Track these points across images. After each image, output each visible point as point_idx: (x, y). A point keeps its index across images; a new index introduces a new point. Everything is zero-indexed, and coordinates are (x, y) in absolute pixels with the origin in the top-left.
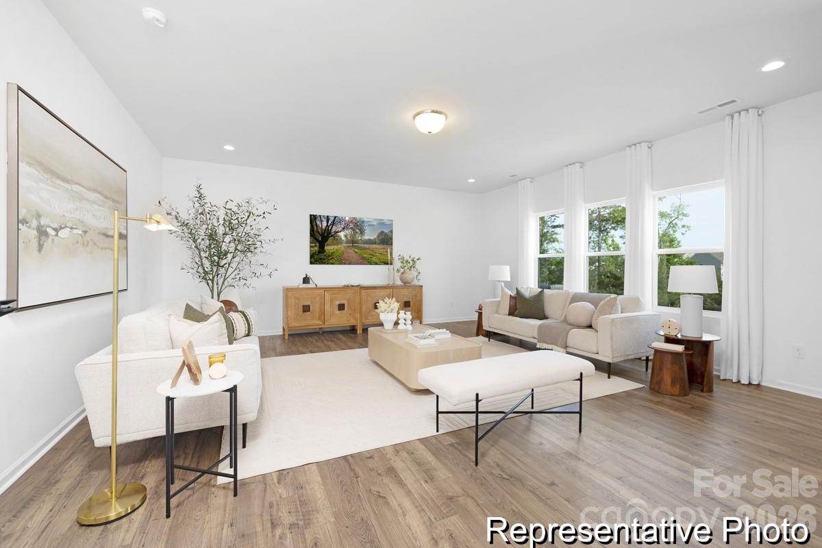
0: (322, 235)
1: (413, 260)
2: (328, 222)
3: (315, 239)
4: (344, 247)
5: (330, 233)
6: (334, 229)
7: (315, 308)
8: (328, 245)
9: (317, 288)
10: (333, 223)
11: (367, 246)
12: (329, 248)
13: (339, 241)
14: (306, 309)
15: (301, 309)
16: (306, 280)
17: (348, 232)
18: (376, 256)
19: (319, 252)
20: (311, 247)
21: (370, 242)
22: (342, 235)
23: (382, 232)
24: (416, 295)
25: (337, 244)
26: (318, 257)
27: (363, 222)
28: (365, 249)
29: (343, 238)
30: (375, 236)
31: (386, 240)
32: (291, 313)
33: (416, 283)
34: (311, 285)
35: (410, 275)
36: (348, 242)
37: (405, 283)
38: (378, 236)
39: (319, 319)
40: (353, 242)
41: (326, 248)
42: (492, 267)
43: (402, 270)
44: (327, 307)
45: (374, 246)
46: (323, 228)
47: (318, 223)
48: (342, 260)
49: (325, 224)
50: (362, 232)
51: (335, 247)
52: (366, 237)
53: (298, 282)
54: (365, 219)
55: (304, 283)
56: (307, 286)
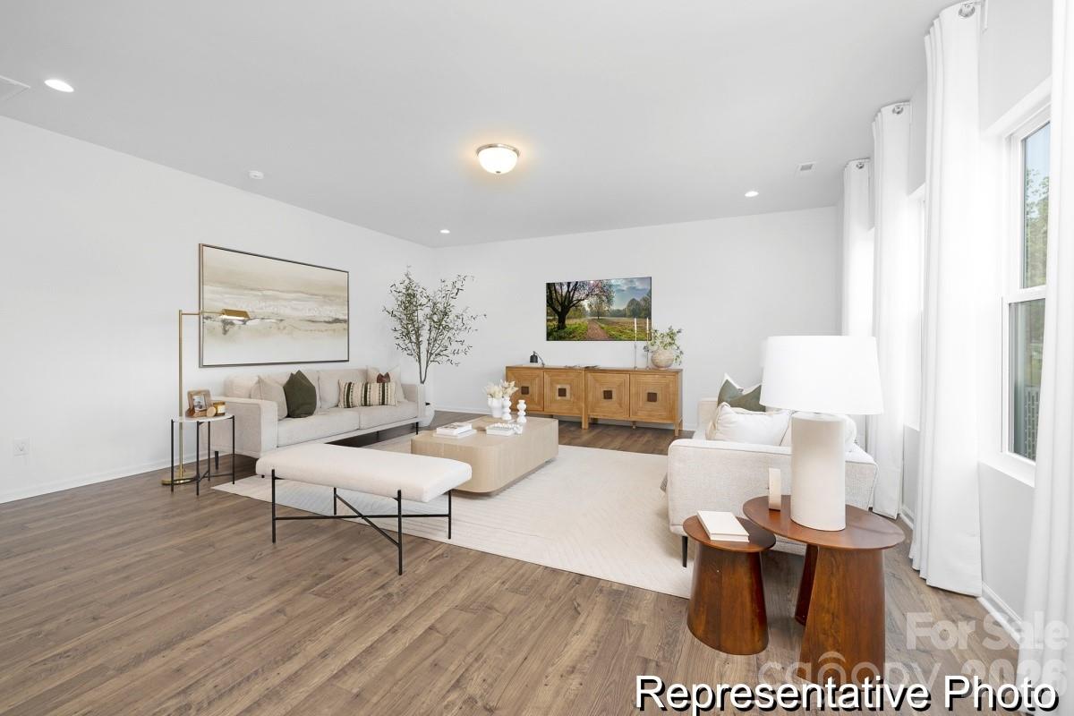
0: (562, 304)
1: (673, 333)
2: (568, 289)
3: (554, 309)
4: (589, 321)
5: (571, 302)
6: (576, 296)
7: (535, 390)
8: (569, 318)
10: (575, 288)
11: (615, 319)
12: (570, 322)
13: (582, 314)
15: (520, 391)
16: (534, 359)
17: (593, 300)
18: (625, 333)
19: (559, 328)
20: (548, 320)
21: (619, 314)
22: (585, 303)
23: (634, 299)
24: (670, 385)
25: (580, 317)
26: (557, 332)
27: (610, 286)
28: (613, 323)
29: (587, 309)
30: (625, 306)
31: (641, 310)
33: (675, 366)
34: (538, 365)
35: (667, 356)
36: (592, 314)
37: (657, 366)
38: (628, 306)
39: (539, 403)
40: (598, 314)
41: (567, 322)
44: (547, 390)
45: (622, 319)
46: (564, 294)
47: (557, 293)
48: (584, 337)
49: (565, 292)
50: (609, 301)
51: (578, 321)
52: (614, 307)
53: (527, 363)
54: (613, 282)
55: (531, 361)
56: (534, 365)
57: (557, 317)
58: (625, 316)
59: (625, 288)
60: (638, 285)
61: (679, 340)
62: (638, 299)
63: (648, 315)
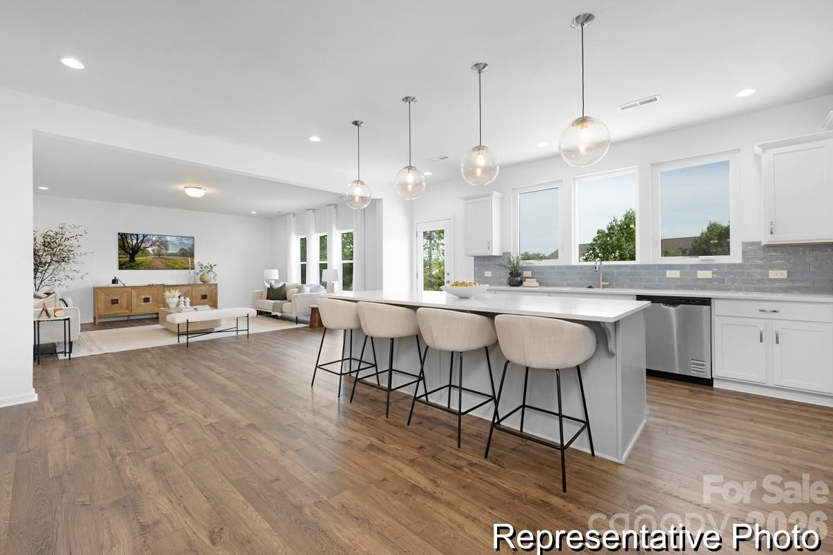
0: (132, 249)
1: (211, 266)
2: (137, 240)
3: (126, 252)
4: (153, 258)
5: (140, 248)
6: (143, 245)
7: (123, 301)
8: (137, 256)
9: (124, 287)
10: (142, 241)
11: (171, 257)
12: (138, 259)
13: (148, 254)
14: (115, 302)
15: (110, 302)
16: (115, 281)
17: (156, 248)
18: (178, 264)
19: (130, 261)
20: (119, 258)
21: (173, 255)
22: (150, 249)
24: (212, 291)
25: (146, 256)
26: (127, 265)
27: (167, 241)
28: (169, 259)
29: (151, 252)
30: (177, 251)
31: (188, 253)
32: (101, 306)
33: (212, 282)
34: (120, 284)
35: (209, 277)
36: (155, 254)
37: (204, 282)
38: (179, 251)
39: (127, 308)
40: (159, 255)
41: (136, 259)
42: (265, 271)
43: (201, 273)
44: (134, 300)
45: (176, 257)
46: (134, 244)
47: (129, 241)
48: (149, 267)
49: (135, 242)
50: (166, 248)
51: (144, 258)
52: (170, 252)
53: (109, 284)
54: (168, 239)
55: (113, 283)
56: (115, 285)
57: (129, 256)
58: (177, 256)
59: (177, 242)
60: (185, 241)
61: (214, 269)
62: (186, 248)
63: (192, 255)
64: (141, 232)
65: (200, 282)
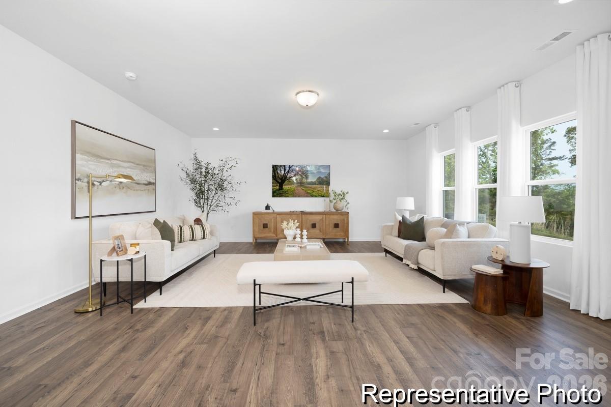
0: (281, 179)
1: (343, 194)
2: (285, 171)
3: (277, 181)
4: (295, 186)
5: (286, 178)
6: (289, 175)
7: (271, 225)
8: (285, 185)
9: (274, 212)
10: (288, 172)
11: (310, 186)
12: (285, 187)
13: (292, 183)
14: (265, 226)
15: (262, 226)
16: (267, 207)
17: (298, 177)
18: (316, 192)
19: (279, 189)
20: (273, 186)
21: (312, 183)
22: (294, 179)
23: (320, 177)
24: (344, 220)
25: (291, 184)
26: (277, 193)
27: (307, 171)
28: (309, 187)
29: (295, 181)
30: (315, 180)
31: (325, 181)
32: (257, 229)
33: (345, 210)
34: (271, 211)
35: (341, 205)
36: (297, 183)
37: (337, 210)
38: (317, 180)
39: (274, 233)
40: (301, 183)
41: (283, 187)
42: (398, 198)
43: (334, 201)
44: (279, 225)
45: (314, 186)
46: (282, 174)
47: (278, 172)
48: (294, 195)
49: (283, 172)
50: (307, 178)
51: (290, 186)
52: (309, 180)
53: (263, 210)
54: (309, 168)
55: (266, 209)
56: (268, 211)
57: (278, 185)
58: (315, 184)
59: (315, 172)
60: (322, 170)
61: (347, 197)
62: (322, 177)
63: (328, 184)
64: (287, 163)
65: (334, 210)
